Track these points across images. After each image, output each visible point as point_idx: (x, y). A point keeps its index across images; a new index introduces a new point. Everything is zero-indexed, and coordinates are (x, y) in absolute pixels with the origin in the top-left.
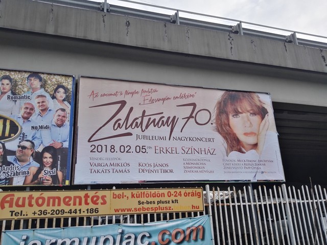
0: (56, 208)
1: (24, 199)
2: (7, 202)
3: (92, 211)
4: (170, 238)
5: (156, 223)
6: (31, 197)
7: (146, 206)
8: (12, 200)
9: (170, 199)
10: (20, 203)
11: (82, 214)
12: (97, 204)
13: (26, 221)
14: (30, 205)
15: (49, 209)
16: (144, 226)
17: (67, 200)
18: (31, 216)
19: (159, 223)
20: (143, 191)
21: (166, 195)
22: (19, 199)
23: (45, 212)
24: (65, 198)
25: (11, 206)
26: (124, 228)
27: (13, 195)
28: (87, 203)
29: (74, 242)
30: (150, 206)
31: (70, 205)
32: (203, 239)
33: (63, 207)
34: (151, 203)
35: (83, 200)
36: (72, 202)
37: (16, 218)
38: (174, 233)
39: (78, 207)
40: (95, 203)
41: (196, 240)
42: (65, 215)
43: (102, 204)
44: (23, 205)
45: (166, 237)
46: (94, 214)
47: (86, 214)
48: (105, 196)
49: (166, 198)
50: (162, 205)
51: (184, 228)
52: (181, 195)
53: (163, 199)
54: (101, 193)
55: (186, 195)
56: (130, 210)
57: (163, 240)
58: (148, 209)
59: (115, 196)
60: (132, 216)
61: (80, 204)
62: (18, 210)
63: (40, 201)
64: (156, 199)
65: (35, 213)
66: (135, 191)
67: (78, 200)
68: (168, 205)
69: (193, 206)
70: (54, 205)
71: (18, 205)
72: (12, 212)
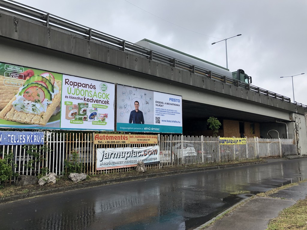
0: (112, 140)
1: (102, 136)
2: (97, 137)
3: (123, 142)
5: (143, 147)
6: (104, 136)
7: (140, 141)
8: (98, 137)
9: (147, 139)
10: (101, 138)
11: (120, 143)
12: (125, 140)
13: (103, 145)
14: (104, 139)
15: (110, 141)
16: (139, 148)
17: (116, 137)
18: (105, 143)
19: (144, 147)
20: (139, 135)
21: (146, 137)
22: (100, 136)
23: (109, 142)
24: (115, 137)
25: (98, 139)
26: (133, 149)
27: (98, 135)
28: (122, 139)
29: (118, 153)
30: (141, 141)
31: (116, 139)
32: (156, 154)
33: (114, 140)
34: (141, 140)
35: (121, 138)
36: (117, 139)
37: (100, 144)
38: (148, 151)
39: (119, 141)
40: (124, 139)
41: (154, 154)
42: (115, 143)
43: (126, 140)
44: (102, 139)
45: (146, 152)
46: (124, 143)
47: (121, 143)
48: (127, 137)
49: (146, 139)
50: (145, 141)
51: (151, 150)
52: (151, 137)
53: (145, 139)
54: (126, 135)
55: (153, 137)
56: (135, 142)
57: (145, 154)
58: (140, 142)
59: (130, 137)
60: (135, 145)
61: (120, 139)
62: (100, 141)
63: (107, 138)
64: (143, 139)
65: (106, 142)
66: (137, 135)
67: (119, 138)
68: (146, 141)
69: (154, 142)
70: (111, 139)
71: (100, 139)
72: (99, 141)
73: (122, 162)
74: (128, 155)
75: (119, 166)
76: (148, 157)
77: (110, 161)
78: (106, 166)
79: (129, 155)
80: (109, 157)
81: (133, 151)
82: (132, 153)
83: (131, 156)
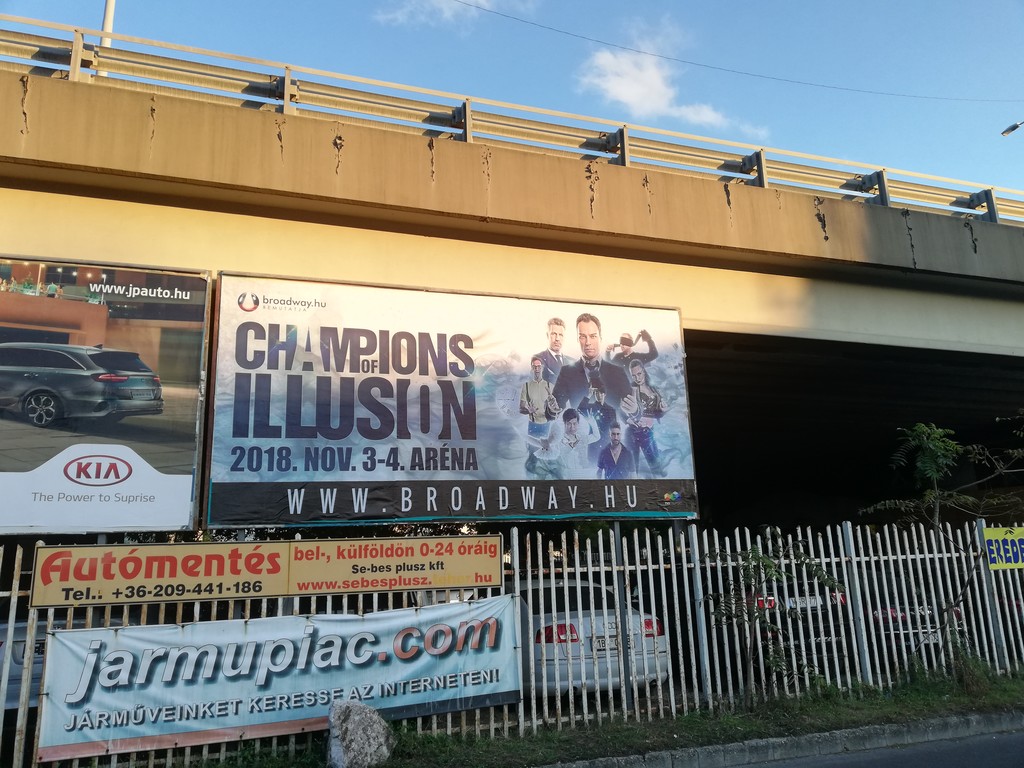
0: (165, 581)
2: (56, 569)
3: (246, 586)
4: (422, 645)
5: (391, 612)
7: (369, 576)
8: (66, 565)
9: (426, 561)
10: (85, 571)
11: (225, 594)
12: (259, 572)
13: (99, 611)
14: (108, 575)
15: (150, 584)
16: (363, 620)
17: (191, 563)
18: (109, 599)
19: (399, 612)
20: (364, 543)
21: (417, 552)
22: (81, 562)
23: (141, 591)
24: (186, 560)
25: (64, 577)
26: (318, 625)
27: (69, 554)
28: (235, 571)
29: (206, 653)
30: (379, 576)
31: (196, 574)
32: (495, 647)
33: (181, 578)
34: (381, 569)
35: (227, 562)
36: (201, 568)
37: (77, 603)
38: (429, 633)
39: (215, 580)
40: (254, 569)
41: (479, 649)
42: (187, 596)
43: (269, 571)
44: (92, 576)
45: (412, 642)
46: (252, 593)
47: (232, 593)
48: (277, 555)
49: (418, 559)
50: (405, 574)
51: (455, 624)
52: (451, 552)
53: (409, 561)
54: (267, 548)
55: (463, 550)
56: (332, 585)
57: (404, 648)
58: (374, 583)
59: (299, 555)
60: (337, 599)
61: (221, 572)
62: (80, 586)
63: (130, 567)
64: (394, 562)
65: (118, 593)
66: (346, 544)
67: (215, 563)
68: (419, 574)
69: (477, 576)
70: (161, 574)
71: (79, 575)
72: (67, 591)
73: (231, 709)
74: (279, 660)
75: (207, 733)
76: (429, 669)
77: (140, 702)
78: (112, 734)
79: (284, 660)
80: (140, 679)
81: (314, 635)
82: (311, 651)
83: (301, 663)
